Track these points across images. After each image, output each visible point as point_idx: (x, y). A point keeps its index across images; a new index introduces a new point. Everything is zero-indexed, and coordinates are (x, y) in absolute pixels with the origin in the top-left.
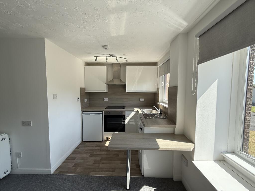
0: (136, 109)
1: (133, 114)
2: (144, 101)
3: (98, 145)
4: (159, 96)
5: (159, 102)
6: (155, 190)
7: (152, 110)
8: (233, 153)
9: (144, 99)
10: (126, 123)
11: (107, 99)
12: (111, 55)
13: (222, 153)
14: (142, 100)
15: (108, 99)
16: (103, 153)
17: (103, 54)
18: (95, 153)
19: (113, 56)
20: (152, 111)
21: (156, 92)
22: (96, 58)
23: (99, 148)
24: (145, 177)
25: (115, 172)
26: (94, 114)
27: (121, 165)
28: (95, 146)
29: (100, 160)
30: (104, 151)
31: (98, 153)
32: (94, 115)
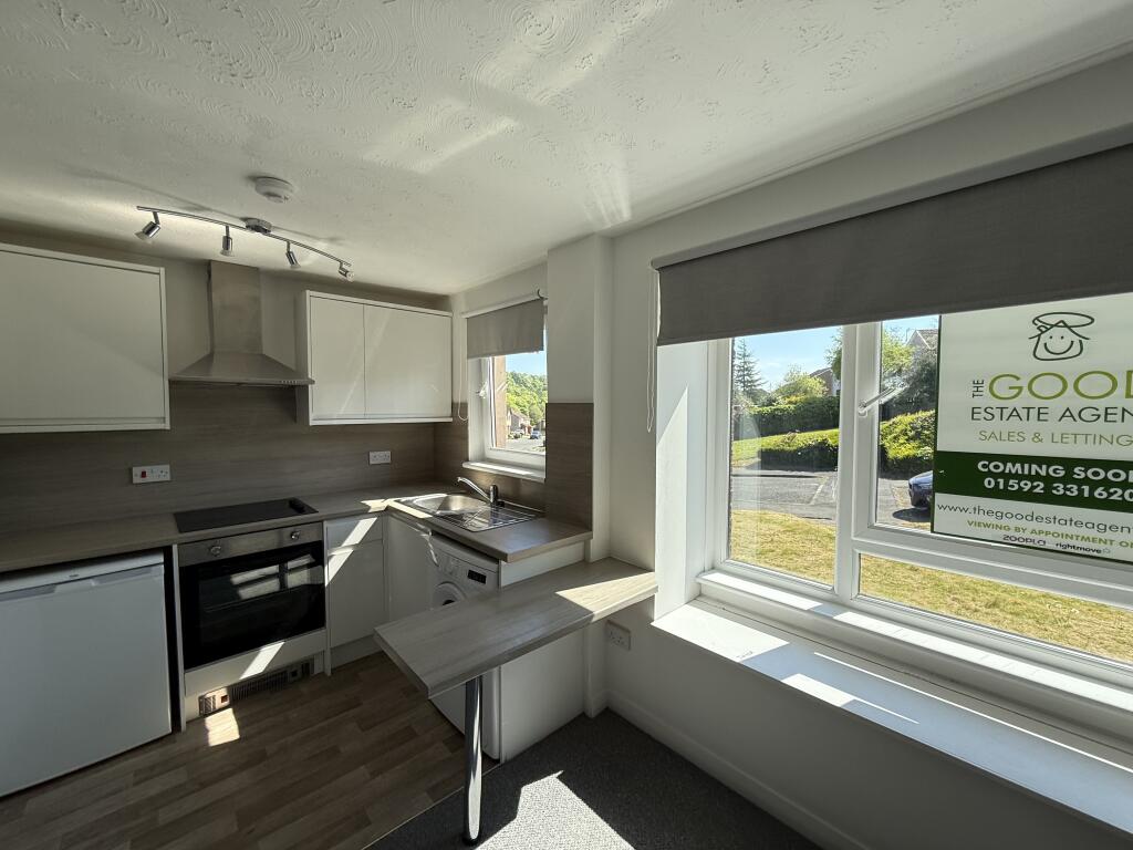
0: (376, 504)
1: (364, 526)
2: (389, 461)
3: (152, 768)
4: (465, 438)
5: (467, 460)
6: (559, 777)
7: (444, 495)
8: (713, 568)
9: (388, 453)
10: (326, 584)
11: (159, 473)
12: (257, 227)
13: (697, 577)
14: (380, 457)
15: (166, 468)
16: (231, 784)
17: (204, 204)
18: (165, 816)
19: (265, 232)
20: (446, 500)
21: (451, 420)
22: (149, 217)
23: (177, 778)
24: (507, 762)
25: (370, 823)
26: (93, 583)
27: (379, 778)
28: (136, 784)
29: (236, 828)
30: (231, 774)
31: (190, 804)
32: (92, 588)
